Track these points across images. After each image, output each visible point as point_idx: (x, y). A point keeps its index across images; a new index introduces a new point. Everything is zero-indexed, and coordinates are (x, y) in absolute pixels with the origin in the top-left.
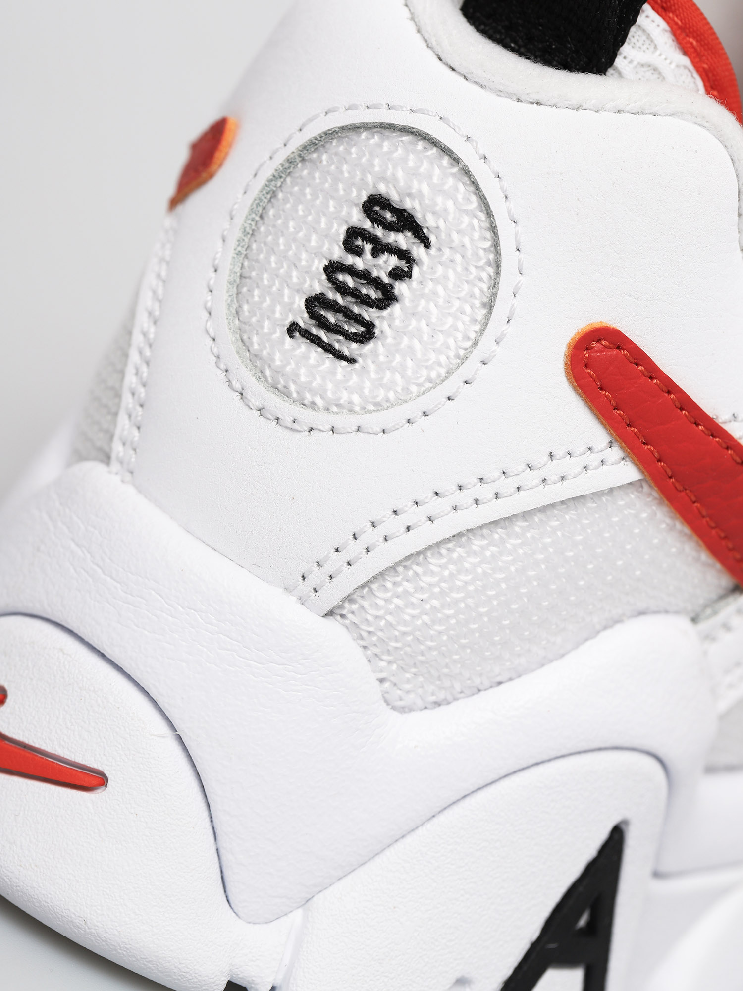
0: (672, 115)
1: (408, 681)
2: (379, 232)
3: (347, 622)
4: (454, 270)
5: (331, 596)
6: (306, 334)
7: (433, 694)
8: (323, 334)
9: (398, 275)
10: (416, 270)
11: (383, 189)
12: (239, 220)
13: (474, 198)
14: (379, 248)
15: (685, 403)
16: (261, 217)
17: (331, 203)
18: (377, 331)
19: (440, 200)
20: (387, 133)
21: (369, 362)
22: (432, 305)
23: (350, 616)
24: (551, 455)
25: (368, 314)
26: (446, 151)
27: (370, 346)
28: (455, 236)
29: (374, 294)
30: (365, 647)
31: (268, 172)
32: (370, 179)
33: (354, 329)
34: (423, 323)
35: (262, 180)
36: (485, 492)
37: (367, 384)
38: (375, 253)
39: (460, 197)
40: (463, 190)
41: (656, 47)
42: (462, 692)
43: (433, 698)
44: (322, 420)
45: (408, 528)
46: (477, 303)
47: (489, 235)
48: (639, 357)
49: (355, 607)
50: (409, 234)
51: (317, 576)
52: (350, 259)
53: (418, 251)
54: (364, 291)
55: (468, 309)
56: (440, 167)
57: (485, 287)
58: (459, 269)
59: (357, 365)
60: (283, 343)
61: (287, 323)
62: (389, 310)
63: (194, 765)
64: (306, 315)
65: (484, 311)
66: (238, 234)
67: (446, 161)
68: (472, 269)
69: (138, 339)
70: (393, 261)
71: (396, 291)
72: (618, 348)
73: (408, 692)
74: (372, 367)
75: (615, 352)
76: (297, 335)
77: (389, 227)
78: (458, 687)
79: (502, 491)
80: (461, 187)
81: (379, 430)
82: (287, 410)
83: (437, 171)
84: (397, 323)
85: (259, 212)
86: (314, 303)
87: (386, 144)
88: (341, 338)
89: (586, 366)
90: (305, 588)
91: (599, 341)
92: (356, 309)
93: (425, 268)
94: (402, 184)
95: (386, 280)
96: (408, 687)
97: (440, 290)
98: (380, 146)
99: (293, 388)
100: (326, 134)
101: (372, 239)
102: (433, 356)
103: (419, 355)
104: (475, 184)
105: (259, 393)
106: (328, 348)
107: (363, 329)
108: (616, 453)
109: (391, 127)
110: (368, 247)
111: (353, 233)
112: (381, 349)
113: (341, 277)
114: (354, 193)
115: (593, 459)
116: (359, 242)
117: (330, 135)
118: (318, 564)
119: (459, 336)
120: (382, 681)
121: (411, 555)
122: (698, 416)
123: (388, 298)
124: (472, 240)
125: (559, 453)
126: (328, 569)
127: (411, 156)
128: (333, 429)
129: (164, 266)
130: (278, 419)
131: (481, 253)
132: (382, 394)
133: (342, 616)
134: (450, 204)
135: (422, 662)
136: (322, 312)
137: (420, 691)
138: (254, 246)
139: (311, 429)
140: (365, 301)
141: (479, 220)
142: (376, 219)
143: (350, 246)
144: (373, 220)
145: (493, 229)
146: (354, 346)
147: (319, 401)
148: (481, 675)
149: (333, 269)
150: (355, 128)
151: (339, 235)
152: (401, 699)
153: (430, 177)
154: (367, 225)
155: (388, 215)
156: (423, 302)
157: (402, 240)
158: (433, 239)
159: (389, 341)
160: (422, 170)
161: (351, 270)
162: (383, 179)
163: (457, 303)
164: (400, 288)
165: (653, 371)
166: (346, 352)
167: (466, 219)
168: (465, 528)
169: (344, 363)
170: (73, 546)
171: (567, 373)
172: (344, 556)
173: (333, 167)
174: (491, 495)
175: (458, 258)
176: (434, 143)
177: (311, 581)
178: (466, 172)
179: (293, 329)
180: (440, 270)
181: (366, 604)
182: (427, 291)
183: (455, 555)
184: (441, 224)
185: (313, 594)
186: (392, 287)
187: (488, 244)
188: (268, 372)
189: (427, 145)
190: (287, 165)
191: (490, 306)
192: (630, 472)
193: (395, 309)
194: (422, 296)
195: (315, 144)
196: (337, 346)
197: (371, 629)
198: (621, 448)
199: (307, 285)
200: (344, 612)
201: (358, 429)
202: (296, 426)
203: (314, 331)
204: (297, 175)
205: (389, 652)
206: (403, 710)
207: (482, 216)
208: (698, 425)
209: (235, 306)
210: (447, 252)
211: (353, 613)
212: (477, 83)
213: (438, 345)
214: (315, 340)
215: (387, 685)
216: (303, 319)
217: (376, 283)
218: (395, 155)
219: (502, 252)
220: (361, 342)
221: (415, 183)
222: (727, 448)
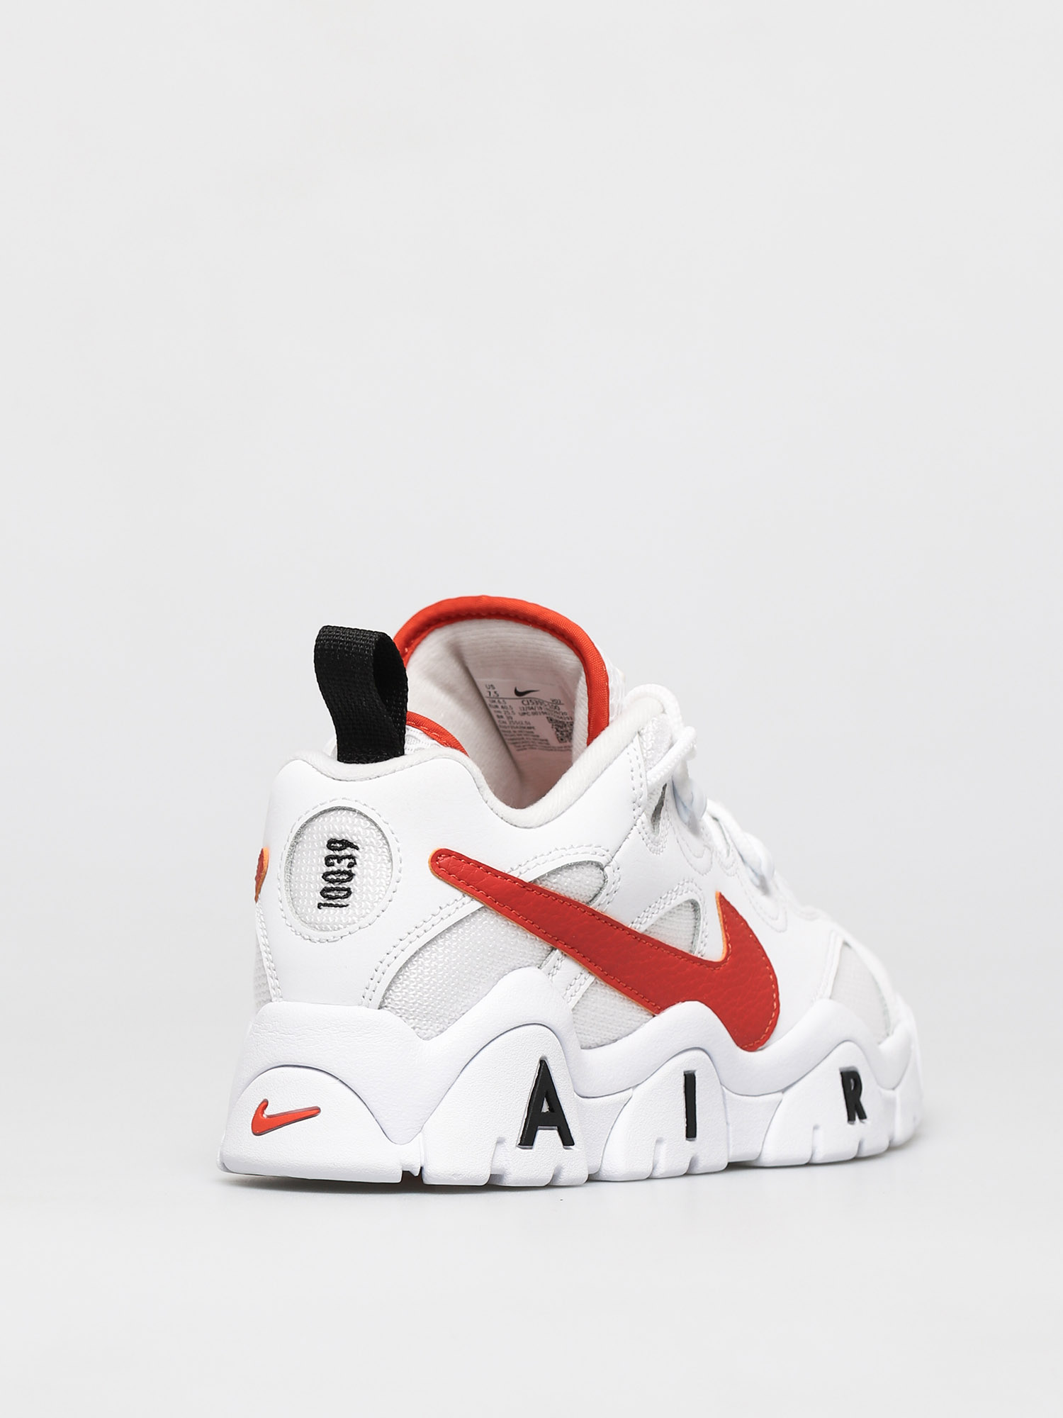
0: (433, 759)
1: (425, 1025)
2: (337, 853)
3: (389, 1008)
4: (372, 853)
5: (377, 999)
6: (325, 905)
7: (438, 1027)
8: (331, 902)
9: (350, 866)
10: (357, 860)
11: (332, 836)
12: (282, 879)
13: (368, 822)
14: (340, 859)
15: (488, 869)
16: (291, 873)
17: (315, 852)
18: (352, 890)
19: (355, 829)
20: (325, 815)
21: (354, 902)
22: (369, 870)
23: (389, 1005)
24: (440, 908)
25: (346, 885)
26: (350, 809)
27: (351, 897)
28: (367, 840)
29: (345, 877)
30: (401, 1016)
31: (286, 854)
32: (325, 835)
33: (343, 894)
34: (369, 878)
35: (285, 858)
36: (420, 931)
37: (357, 911)
38: (339, 862)
39: (362, 824)
40: (363, 821)
41: (420, 741)
42: (449, 1023)
43: (438, 1029)
44: (344, 932)
45: (395, 958)
46: (387, 862)
47: (380, 833)
48: (460, 857)
49: (389, 1000)
50: (349, 848)
51: (368, 994)
52: (331, 869)
53: (355, 853)
54: (341, 878)
55: (383, 865)
56: (350, 816)
57: (387, 854)
58: (374, 852)
59: (349, 906)
60: (318, 913)
61: (317, 905)
62: (353, 880)
63: (353, 1090)
64: (323, 898)
65: (390, 863)
66: (284, 883)
67: (351, 813)
68: (379, 849)
69: (263, 948)
70: (347, 861)
71: (353, 872)
72: (450, 856)
73: (427, 1030)
74: (356, 904)
75: (449, 858)
76: (322, 907)
77: (340, 849)
78: (447, 1021)
79: (426, 929)
80: (362, 821)
81: (367, 925)
82: (329, 935)
83: (349, 819)
84: (359, 883)
85: (289, 871)
86: (324, 892)
87: (326, 819)
88: (339, 899)
89: (440, 867)
90: (366, 1001)
91: (440, 856)
92: (341, 886)
93: (360, 857)
94: (338, 830)
95: (348, 869)
96: (425, 1027)
97: (370, 863)
98: (324, 820)
99: (329, 926)
100: (301, 827)
101: (336, 857)
102: (378, 889)
103: (372, 891)
104: (366, 816)
105: (316, 935)
106: (336, 906)
107: (346, 892)
108: (467, 899)
109: (325, 811)
110: (335, 861)
111: (328, 859)
112: (357, 896)
113: (329, 877)
114: (322, 843)
115: (459, 904)
116: (331, 861)
117: (303, 827)
118: (367, 988)
119: (385, 877)
120: (414, 1028)
121: (401, 968)
122: (496, 873)
123: (351, 876)
124: (374, 838)
125: (443, 906)
126: (372, 988)
127: (337, 818)
128: (350, 933)
129: (265, 931)
130: (327, 940)
131: (380, 841)
132: (364, 912)
133: (386, 1007)
134: (360, 829)
135: (426, 1014)
136: (328, 894)
137: (431, 1027)
138: (292, 885)
139: (342, 937)
140: (343, 881)
141: (374, 829)
142: (334, 849)
143: (328, 864)
144: (333, 850)
145: (380, 830)
146: (346, 900)
147: (340, 926)
148: (454, 1012)
149: (325, 876)
150: (311, 819)
151: (322, 862)
152: (425, 1034)
153: (348, 822)
154: (332, 853)
155: (338, 845)
156: (365, 871)
157: (348, 851)
158: (359, 846)
159: (358, 891)
160: (343, 821)
161: (333, 873)
162: (330, 832)
163: (379, 865)
164: (354, 870)
165: (468, 861)
166: (344, 904)
167: (368, 831)
168: (417, 949)
169: (344, 908)
170: (270, 1034)
171: (432, 872)
172: (375, 980)
173: (310, 839)
174: (423, 932)
175: (372, 848)
176: (344, 809)
177: (367, 997)
178: (360, 813)
179: (319, 906)
180: (367, 856)
181: (393, 997)
182: (365, 866)
183: (420, 963)
184: (360, 838)
185: (370, 1002)
186: (350, 871)
187: (381, 837)
188: (317, 926)
189: (342, 811)
190: (292, 848)
191: (391, 860)
192: (477, 905)
193: (356, 878)
194: (364, 869)
195: (299, 834)
196: (339, 903)
197: (400, 1007)
198: (469, 896)
199: (318, 887)
200: (386, 1004)
201: (360, 928)
202: (335, 939)
203: (328, 902)
204: (297, 850)
205: (411, 1015)
206: (428, 1039)
207: (374, 827)
208: (497, 877)
209: (294, 911)
210: (367, 848)
211: (389, 1003)
212: (351, 781)
213: (378, 883)
214: (331, 905)
215: (417, 1029)
216: (323, 900)
217: (344, 873)
218: (331, 820)
219: (387, 837)
220: (347, 897)
221: (343, 827)
222: (515, 882)
